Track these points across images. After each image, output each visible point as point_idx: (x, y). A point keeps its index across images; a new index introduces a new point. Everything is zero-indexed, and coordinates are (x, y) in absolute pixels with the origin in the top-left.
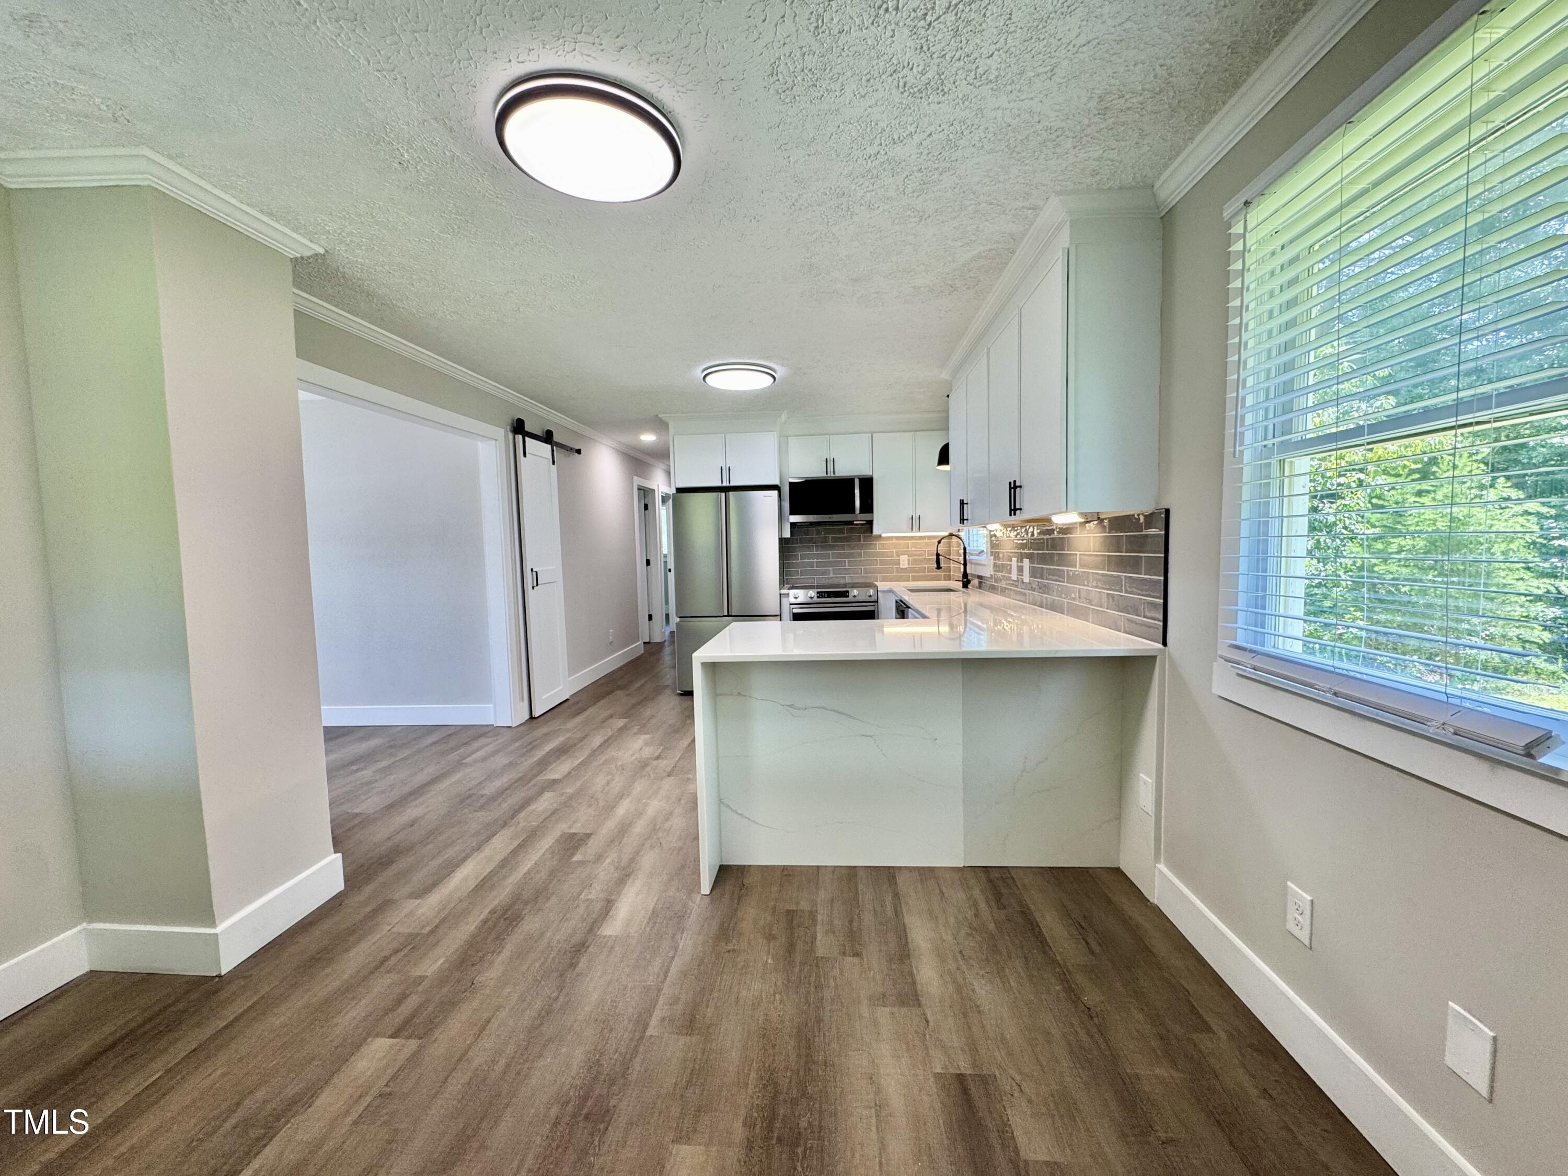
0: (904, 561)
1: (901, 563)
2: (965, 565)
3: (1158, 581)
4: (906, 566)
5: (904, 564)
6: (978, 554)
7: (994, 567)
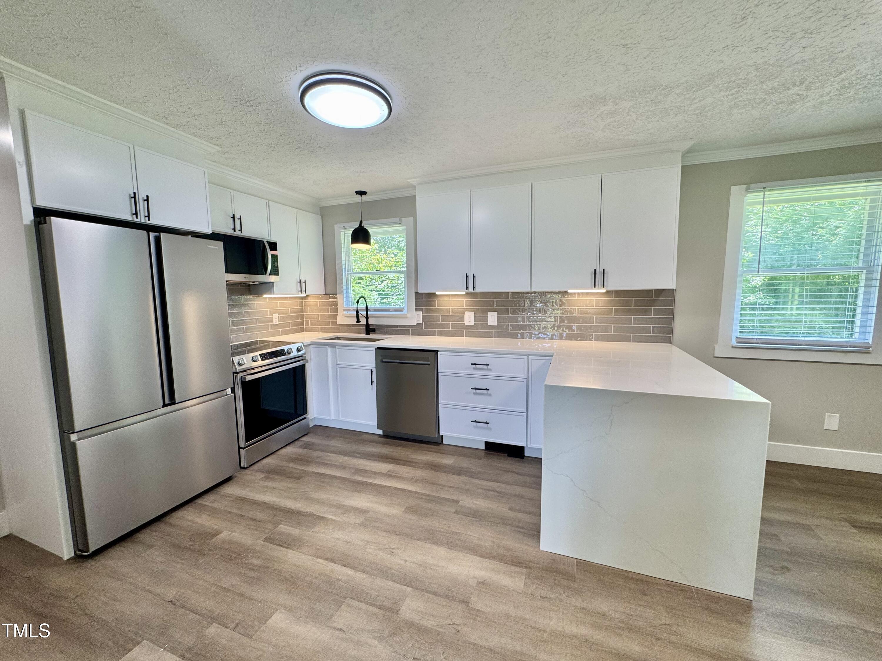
0: (276, 319)
1: (274, 320)
2: (367, 318)
3: (667, 318)
4: (278, 323)
5: (276, 322)
6: (396, 310)
7: (424, 318)
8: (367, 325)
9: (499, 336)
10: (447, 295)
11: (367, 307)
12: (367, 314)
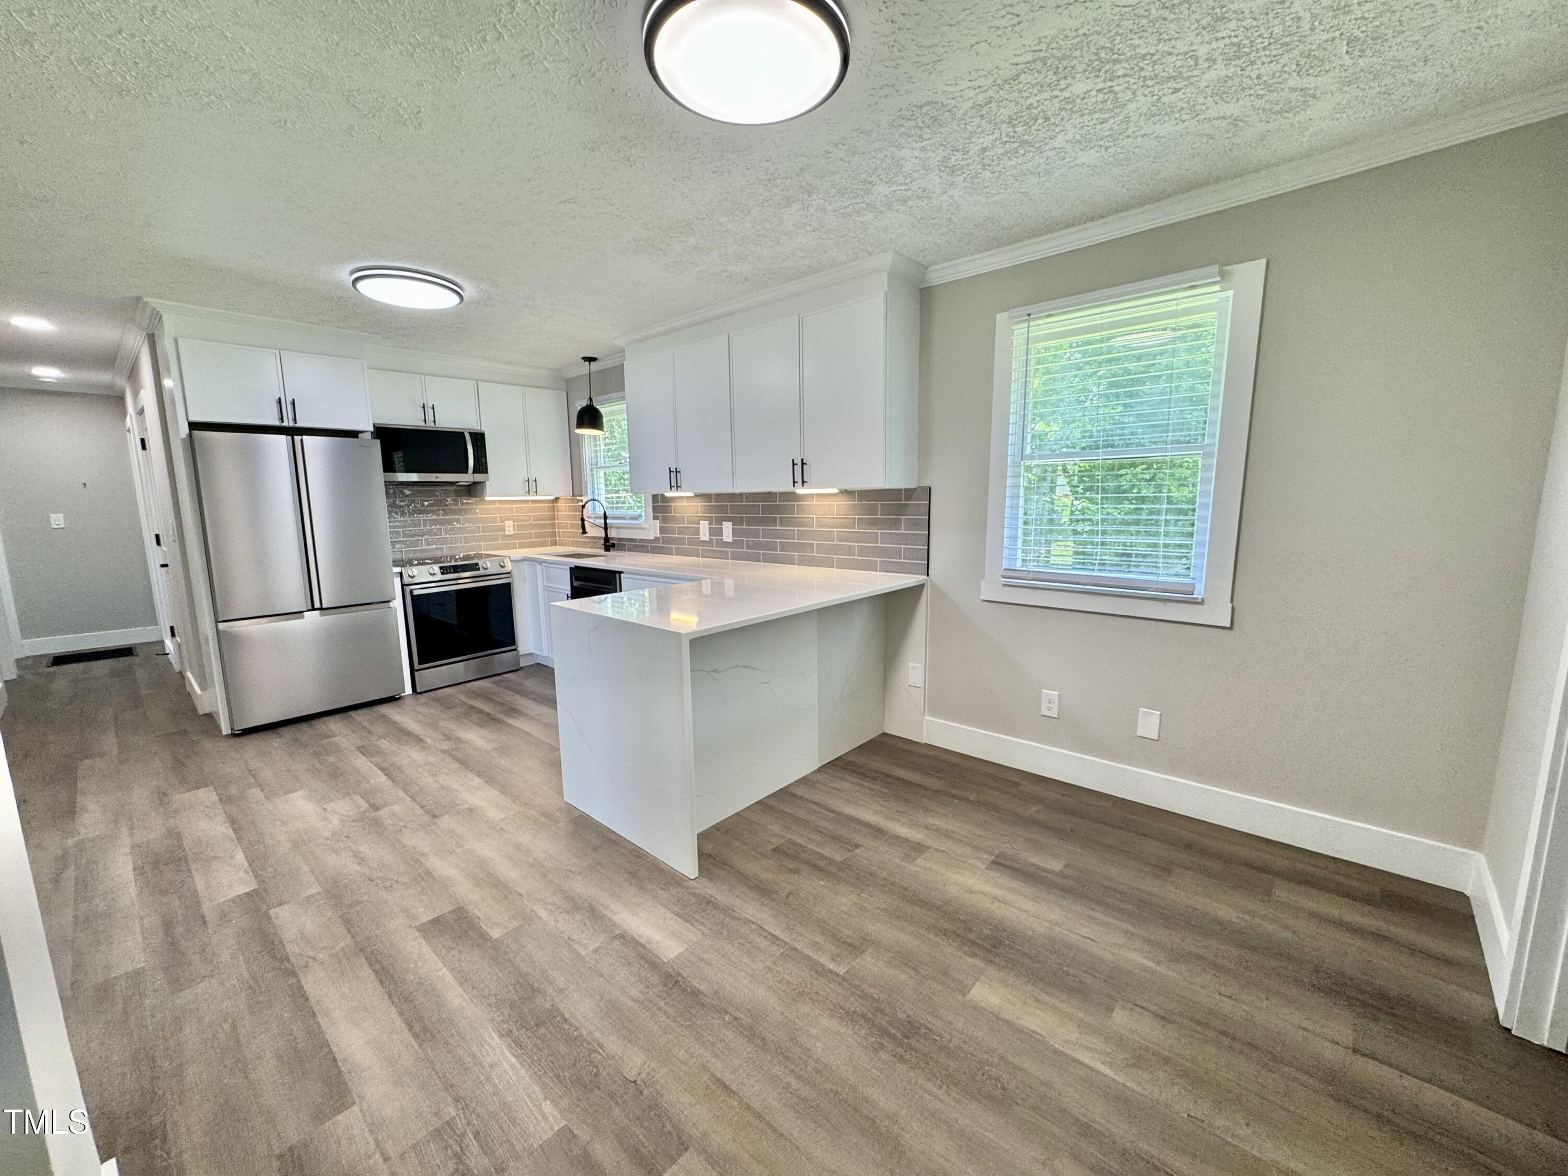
0: (509, 527)
1: (507, 529)
2: (606, 528)
3: (923, 535)
4: (512, 533)
5: (510, 530)
6: (632, 518)
7: (662, 530)
8: (607, 539)
9: (734, 558)
10: (682, 498)
11: (605, 513)
12: (606, 523)
